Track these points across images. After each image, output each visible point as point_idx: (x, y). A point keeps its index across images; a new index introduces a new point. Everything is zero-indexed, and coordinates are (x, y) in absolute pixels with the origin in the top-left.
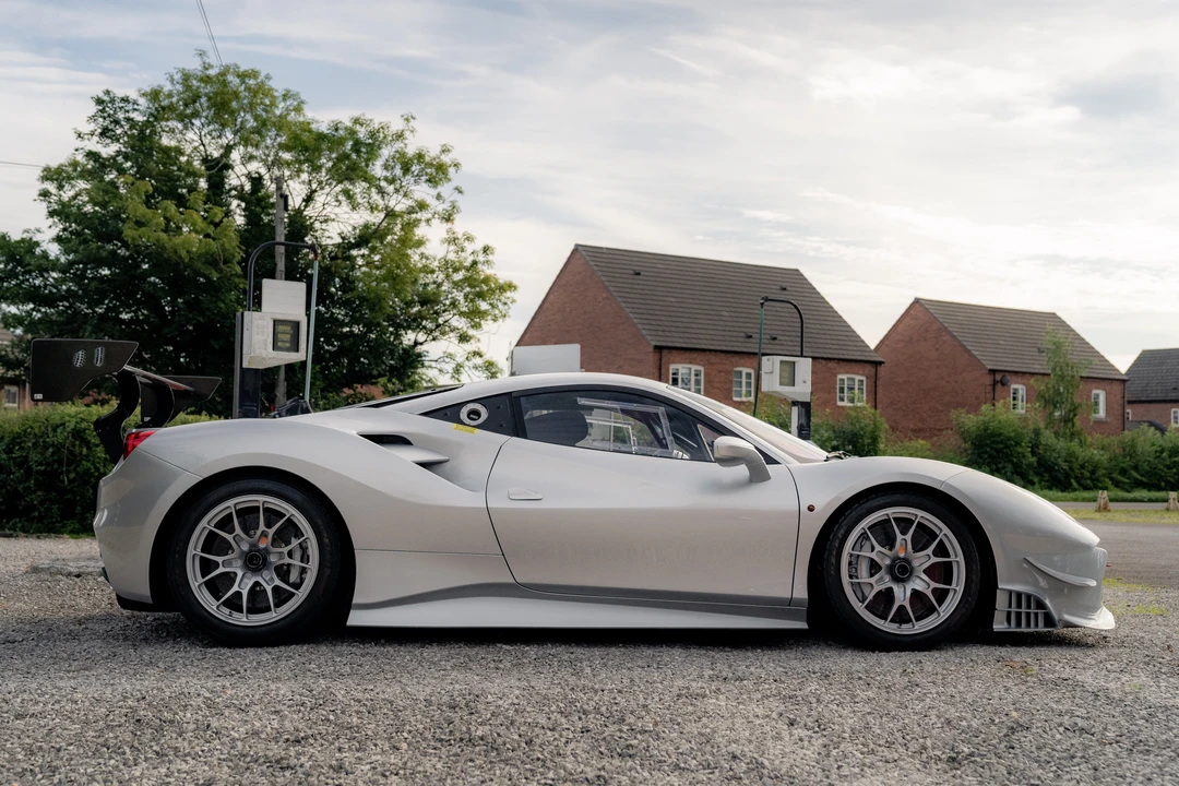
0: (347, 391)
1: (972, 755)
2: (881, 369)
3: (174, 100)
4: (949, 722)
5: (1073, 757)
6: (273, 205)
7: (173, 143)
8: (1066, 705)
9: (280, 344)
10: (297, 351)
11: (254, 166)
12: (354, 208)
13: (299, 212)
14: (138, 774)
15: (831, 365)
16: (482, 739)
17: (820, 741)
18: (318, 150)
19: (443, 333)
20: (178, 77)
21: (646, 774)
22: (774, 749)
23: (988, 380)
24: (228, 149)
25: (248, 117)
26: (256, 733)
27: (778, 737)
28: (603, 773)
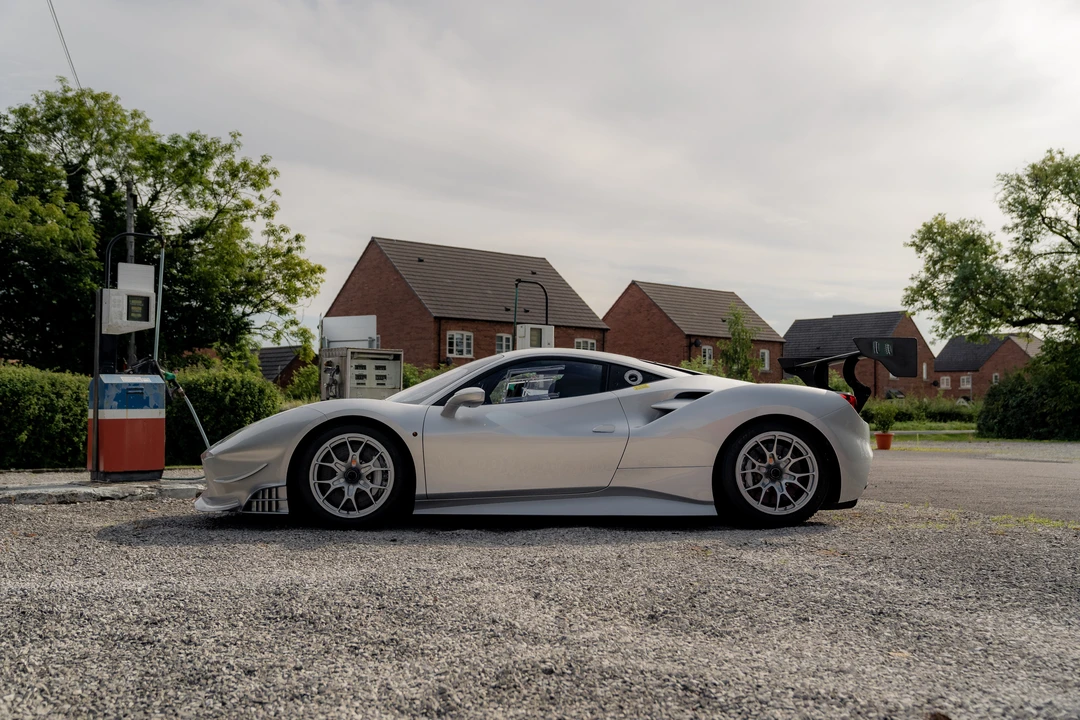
0: (187, 353)
1: (666, 612)
2: (607, 334)
3: (39, 116)
4: (650, 590)
5: (735, 611)
6: (124, 202)
7: (39, 151)
8: (734, 575)
9: (133, 315)
10: (147, 320)
11: (107, 171)
12: (191, 207)
13: (146, 209)
14: (25, 652)
15: (570, 331)
16: (301, 616)
17: (558, 608)
18: (159, 159)
19: (267, 307)
20: (42, 98)
21: (428, 636)
22: (523, 615)
23: (685, 342)
24: (85, 157)
25: (102, 131)
26: (120, 619)
27: (527, 606)
28: (395, 637)
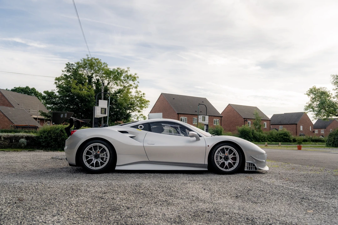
0: (116, 122)
1: (240, 196)
2: (222, 118)
3: (82, 64)
4: (236, 189)
5: (261, 196)
6: (101, 85)
7: (81, 73)
8: (259, 185)
9: (102, 113)
10: (106, 114)
11: (97, 77)
12: (117, 86)
13: (106, 86)
14: (72, 200)
15: (213, 117)
16: (142, 193)
17: (210, 193)
18: (110, 74)
19: (135, 111)
20: (82, 60)
21: (175, 200)
22: (201, 195)
23: (243, 120)
24: (92, 74)
25: (96, 68)
26: (96, 192)
27: (202, 192)
28: (166, 200)
